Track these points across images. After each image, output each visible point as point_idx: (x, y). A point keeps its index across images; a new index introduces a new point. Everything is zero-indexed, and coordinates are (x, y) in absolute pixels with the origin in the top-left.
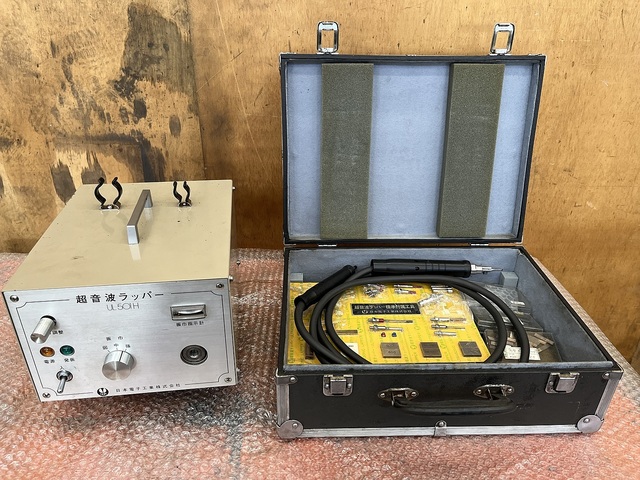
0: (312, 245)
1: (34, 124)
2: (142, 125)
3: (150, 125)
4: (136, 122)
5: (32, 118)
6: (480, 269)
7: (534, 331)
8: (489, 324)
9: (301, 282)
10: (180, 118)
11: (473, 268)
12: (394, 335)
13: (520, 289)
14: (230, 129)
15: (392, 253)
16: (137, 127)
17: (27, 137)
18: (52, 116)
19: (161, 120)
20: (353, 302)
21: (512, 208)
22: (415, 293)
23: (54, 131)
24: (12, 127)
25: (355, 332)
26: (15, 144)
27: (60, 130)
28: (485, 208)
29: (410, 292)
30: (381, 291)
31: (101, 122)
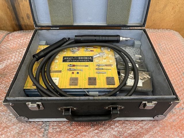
0: (48, 28)
6: (124, 39)
7: (142, 71)
8: (123, 68)
9: (44, 45)
11: (121, 39)
12: (78, 73)
13: (141, 49)
15: (85, 32)
20: (64, 56)
21: (142, 10)
22: (93, 51)
25: (60, 71)
28: (129, 10)
29: (91, 51)
30: (78, 50)
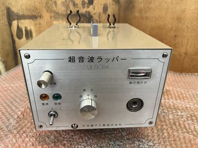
1: (47, 9)
2: (91, 9)
3: (94, 9)
4: (88, 7)
5: (46, 6)
10: (108, 5)
14: (133, 7)
16: (88, 10)
17: (43, 15)
18: (54, 5)
19: (99, 6)
23: (54, 12)
24: (38, 10)
26: (39, 18)
27: (57, 11)
31: (73, 7)
